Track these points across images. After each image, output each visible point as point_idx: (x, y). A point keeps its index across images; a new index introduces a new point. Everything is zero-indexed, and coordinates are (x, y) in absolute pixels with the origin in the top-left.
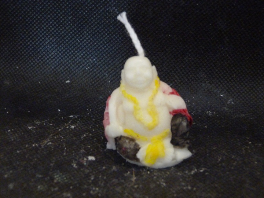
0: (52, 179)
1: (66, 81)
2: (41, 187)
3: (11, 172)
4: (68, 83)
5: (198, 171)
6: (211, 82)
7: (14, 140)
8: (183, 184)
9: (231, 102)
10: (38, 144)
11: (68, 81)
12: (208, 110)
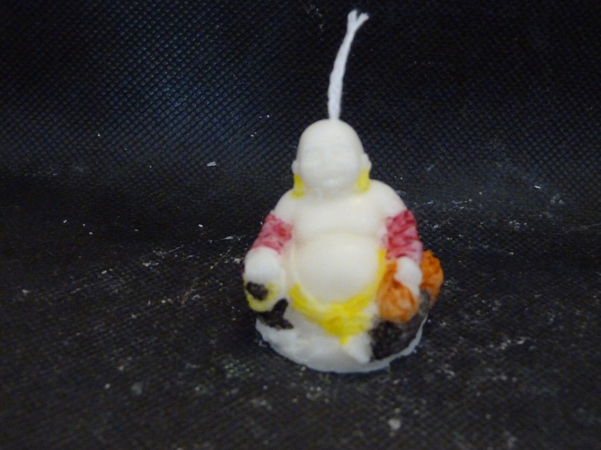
0: (221, 372)
1: (208, 163)
2: (201, 389)
3: (130, 359)
4: (212, 166)
5: (512, 342)
6: (516, 160)
7: (120, 292)
8: (490, 370)
9: (557, 201)
10: (172, 299)
11: (213, 164)
12: (512, 219)
